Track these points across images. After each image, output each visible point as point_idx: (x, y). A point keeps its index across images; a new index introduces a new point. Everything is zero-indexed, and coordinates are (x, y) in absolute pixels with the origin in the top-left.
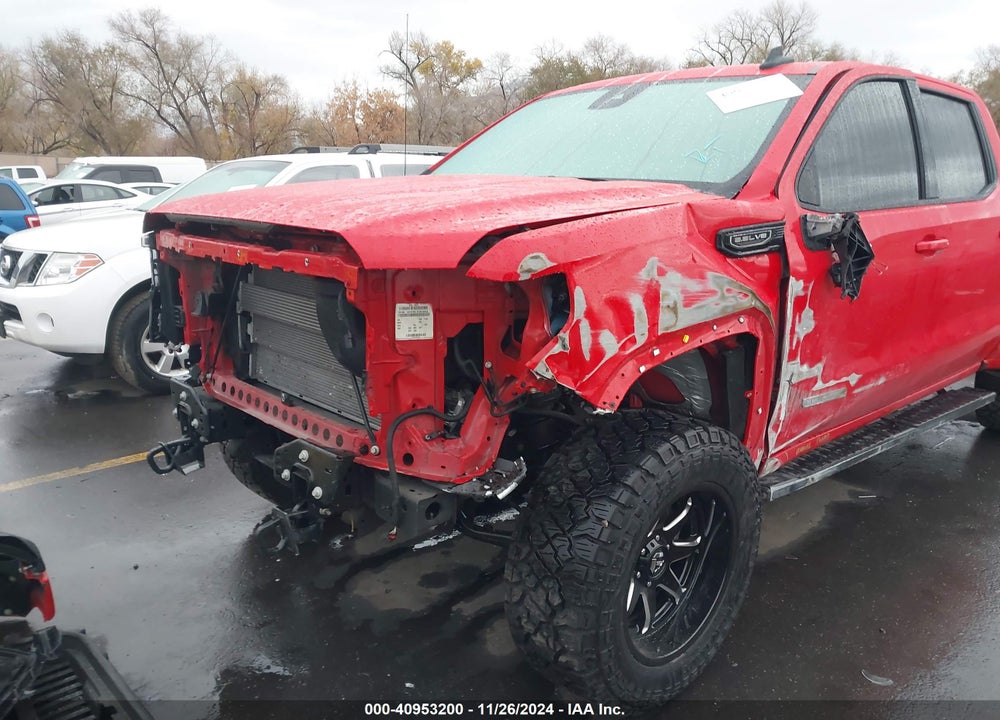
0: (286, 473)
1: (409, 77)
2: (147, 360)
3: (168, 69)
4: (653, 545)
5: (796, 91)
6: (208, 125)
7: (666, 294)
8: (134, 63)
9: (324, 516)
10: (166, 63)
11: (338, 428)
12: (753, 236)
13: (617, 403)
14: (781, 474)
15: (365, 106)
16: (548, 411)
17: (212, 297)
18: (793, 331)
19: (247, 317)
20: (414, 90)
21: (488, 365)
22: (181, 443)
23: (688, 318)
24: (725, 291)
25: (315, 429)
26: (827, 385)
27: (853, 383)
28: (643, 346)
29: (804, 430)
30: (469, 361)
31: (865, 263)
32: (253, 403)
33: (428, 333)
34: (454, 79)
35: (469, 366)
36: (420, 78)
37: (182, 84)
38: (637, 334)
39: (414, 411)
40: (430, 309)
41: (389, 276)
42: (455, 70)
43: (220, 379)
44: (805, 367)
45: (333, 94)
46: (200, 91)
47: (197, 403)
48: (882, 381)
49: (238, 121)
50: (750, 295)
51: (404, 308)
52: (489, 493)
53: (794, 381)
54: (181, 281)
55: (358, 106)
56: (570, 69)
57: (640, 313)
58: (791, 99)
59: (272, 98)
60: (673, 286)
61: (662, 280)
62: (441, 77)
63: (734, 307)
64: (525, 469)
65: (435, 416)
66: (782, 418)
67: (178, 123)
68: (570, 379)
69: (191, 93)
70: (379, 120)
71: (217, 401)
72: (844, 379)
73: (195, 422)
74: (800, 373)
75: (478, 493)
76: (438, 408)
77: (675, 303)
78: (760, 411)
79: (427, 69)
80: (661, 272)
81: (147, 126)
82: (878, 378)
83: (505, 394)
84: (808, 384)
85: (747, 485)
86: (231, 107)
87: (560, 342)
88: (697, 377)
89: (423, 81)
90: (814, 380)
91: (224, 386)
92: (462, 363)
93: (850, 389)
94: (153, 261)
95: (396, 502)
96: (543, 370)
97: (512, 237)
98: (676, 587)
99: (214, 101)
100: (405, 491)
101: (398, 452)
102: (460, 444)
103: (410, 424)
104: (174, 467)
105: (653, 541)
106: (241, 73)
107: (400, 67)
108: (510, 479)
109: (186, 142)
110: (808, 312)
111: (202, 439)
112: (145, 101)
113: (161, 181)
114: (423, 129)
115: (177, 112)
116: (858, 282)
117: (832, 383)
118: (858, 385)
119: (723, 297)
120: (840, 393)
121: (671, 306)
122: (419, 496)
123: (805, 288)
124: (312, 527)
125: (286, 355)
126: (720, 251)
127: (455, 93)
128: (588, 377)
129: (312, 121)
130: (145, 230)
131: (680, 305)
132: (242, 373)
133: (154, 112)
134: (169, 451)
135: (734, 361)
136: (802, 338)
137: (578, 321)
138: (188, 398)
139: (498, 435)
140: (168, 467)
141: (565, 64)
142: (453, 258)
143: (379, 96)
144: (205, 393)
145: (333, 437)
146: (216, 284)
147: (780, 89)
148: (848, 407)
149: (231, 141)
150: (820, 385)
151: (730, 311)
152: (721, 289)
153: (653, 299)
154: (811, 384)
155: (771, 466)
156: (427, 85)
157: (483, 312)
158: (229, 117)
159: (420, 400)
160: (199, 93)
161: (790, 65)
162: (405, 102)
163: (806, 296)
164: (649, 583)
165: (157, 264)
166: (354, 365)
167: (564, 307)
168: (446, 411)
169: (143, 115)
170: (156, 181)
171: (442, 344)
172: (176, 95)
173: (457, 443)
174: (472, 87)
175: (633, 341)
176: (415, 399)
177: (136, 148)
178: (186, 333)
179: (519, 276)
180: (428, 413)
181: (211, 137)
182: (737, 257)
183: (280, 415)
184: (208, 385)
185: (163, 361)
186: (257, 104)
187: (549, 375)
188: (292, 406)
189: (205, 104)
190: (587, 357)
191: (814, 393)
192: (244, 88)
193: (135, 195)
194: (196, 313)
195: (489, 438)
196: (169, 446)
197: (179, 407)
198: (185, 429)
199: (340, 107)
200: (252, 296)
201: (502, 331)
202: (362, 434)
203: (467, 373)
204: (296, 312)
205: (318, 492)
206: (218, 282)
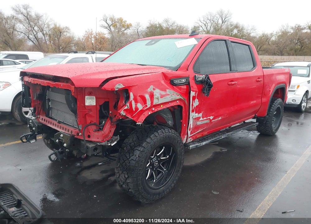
0: (57, 141)
1: (109, 28)
2: (24, 114)
3: (32, 23)
4: (154, 159)
5: (196, 43)
6: (44, 41)
7: (155, 95)
8: (20, 21)
9: (67, 151)
10: (31, 21)
11: (71, 129)
12: (180, 81)
13: (142, 121)
14: (193, 142)
15: (95, 37)
16: (129, 125)
17: (39, 94)
18: (192, 105)
19: (49, 100)
20: (111, 32)
21: (111, 112)
22: (30, 134)
23: (162, 101)
24: (172, 94)
25: (66, 130)
26: (204, 119)
27: (211, 119)
28: (149, 107)
29: (198, 131)
30: (106, 111)
31: (211, 87)
32: (50, 123)
33: (94, 103)
34: (123, 29)
35: (106, 112)
36: (112, 29)
37: (36, 28)
38: (147, 104)
39: (91, 124)
40: (94, 98)
41: (83, 89)
42: (123, 26)
43: (41, 117)
44: (197, 114)
45: (85, 33)
46: (42, 30)
47: (34, 123)
48: (220, 118)
49: (54, 40)
50: (179, 96)
51: (88, 97)
52: (109, 144)
53: (194, 118)
54: (30, 90)
55: (93, 37)
56: (159, 27)
57: (148, 99)
58: (195, 45)
59: (65, 33)
60: (157, 93)
61: (154, 91)
62: (119, 28)
63: (175, 98)
64: (119, 138)
65: (96, 125)
66: (191, 127)
67: (35, 41)
68: (130, 116)
69: (39, 31)
70: (99, 41)
71: (41, 123)
72: (209, 118)
73: (34, 129)
74: (195, 116)
75: (106, 145)
76: (98, 123)
77: (158, 97)
78: (185, 125)
79: (115, 26)
80: (154, 89)
81: (24, 41)
82: (219, 117)
83: (114, 119)
84: (198, 119)
85: (178, 142)
86: (52, 36)
87: (127, 106)
88: (169, 116)
89: (113, 30)
90: (200, 118)
91: (43, 119)
92: (104, 112)
93: (211, 120)
94: (22, 84)
95: (85, 147)
96: (123, 113)
97: (113, 80)
98: (162, 169)
99: (47, 34)
100: (88, 145)
101: (86, 134)
102: (103, 132)
103: (90, 127)
104: (28, 141)
105: (154, 158)
106: (55, 25)
107: (106, 25)
108: (115, 141)
109: (37, 47)
110: (197, 100)
111: (36, 133)
112: (24, 33)
113: (29, 59)
114: (113, 44)
115: (34, 37)
116: (209, 92)
117: (205, 118)
118: (213, 119)
119: (172, 96)
120: (208, 121)
121: (157, 98)
122: (91, 146)
123: (195, 94)
124: (64, 154)
125: (60, 111)
126: (172, 84)
127: (123, 34)
128: (134, 115)
129: (77, 41)
130: (20, 76)
131: (159, 98)
132: (48, 116)
133: (27, 37)
134: (26, 137)
135: (177, 113)
136: (195, 107)
137: (131, 101)
138: (32, 122)
139: (113, 130)
140: (26, 141)
141: (157, 26)
142: (98, 85)
143: (99, 34)
144: (37, 121)
145: (70, 131)
146: (40, 91)
147: (193, 42)
148: (211, 125)
149: (52, 47)
150: (201, 119)
151: (174, 99)
152: (171, 94)
153: (152, 96)
154: (199, 118)
155: (189, 140)
156: (114, 31)
157: (109, 99)
158: (51, 39)
159: (92, 121)
160: (41, 31)
161: (197, 35)
162: (107, 36)
163: (196, 96)
164: (154, 169)
165: (23, 85)
166: (74, 112)
167: (128, 97)
168: (100, 124)
169: (23, 38)
170: (27, 59)
171: (98, 107)
172: (34, 32)
173: (102, 132)
174: (128, 32)
175: (147, 106)
176: (91, 121)
177: (21, 48)
178: (32, 104)
179: (115, 89)
180: (94, 124)
181: (45, 45)
182: (176, 86)
183: (57, 126)
184: (38, 119)
185: (29, 114)
186: (60, 35)
187: (124, 114)
188: (60, 124)
189: (44, 35)
190: (134, 110)
191: (200, 121)
192: (56, 30)
193: (20, 64)
194: (35, 99)
195: (110, 131)
196: (26, 135)
197: (29, 124)
198: (31, 131)
199: (87, 37)
200: (50, 95)
201: (114, 103)
202: (77, 130)
203: (105, 114)
204: (60, 98)
205: (65, 145)
206: (41, 90)
